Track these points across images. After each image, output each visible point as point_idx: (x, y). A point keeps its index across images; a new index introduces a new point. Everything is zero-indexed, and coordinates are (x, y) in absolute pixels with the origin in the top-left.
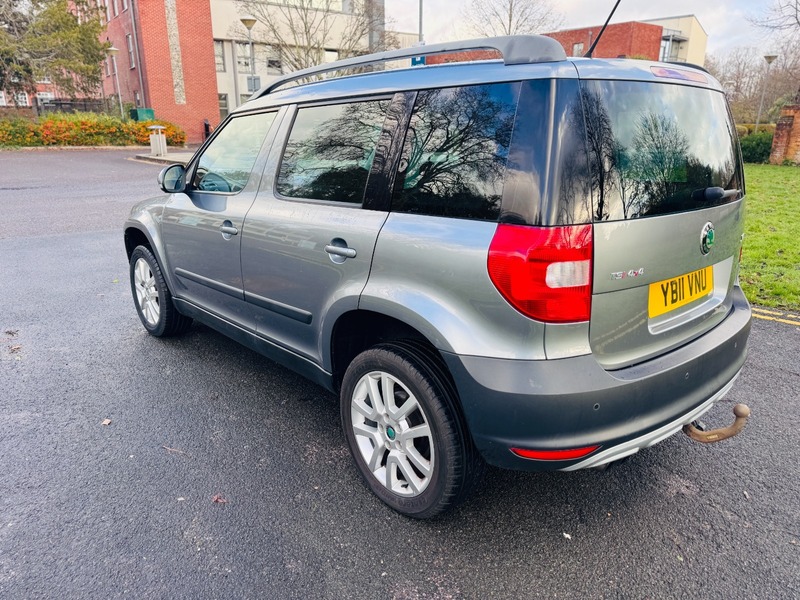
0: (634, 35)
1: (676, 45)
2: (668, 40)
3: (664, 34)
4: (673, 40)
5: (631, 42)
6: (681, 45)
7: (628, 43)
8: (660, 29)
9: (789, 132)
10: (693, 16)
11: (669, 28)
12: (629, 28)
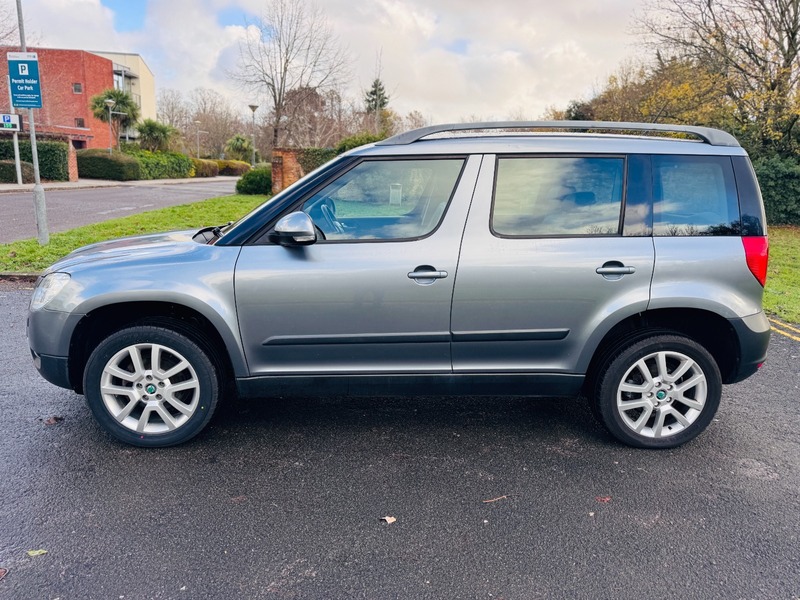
0: (86, 65)
1: (127, 81)
2: (121, 75)
3: (115, 68)
4: (126, 76)
5: (84, 71)
6: (133, 81)
7: (81, 72)
8: (109, 63)
9: (282, 169)
10: (137, 55)
11: (119, 63)
12: (79, 56)
